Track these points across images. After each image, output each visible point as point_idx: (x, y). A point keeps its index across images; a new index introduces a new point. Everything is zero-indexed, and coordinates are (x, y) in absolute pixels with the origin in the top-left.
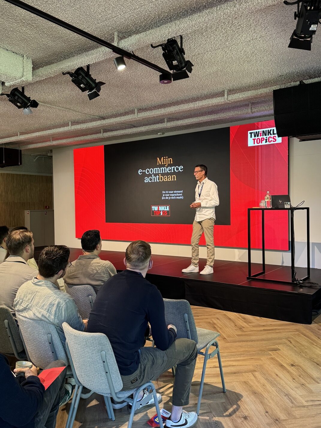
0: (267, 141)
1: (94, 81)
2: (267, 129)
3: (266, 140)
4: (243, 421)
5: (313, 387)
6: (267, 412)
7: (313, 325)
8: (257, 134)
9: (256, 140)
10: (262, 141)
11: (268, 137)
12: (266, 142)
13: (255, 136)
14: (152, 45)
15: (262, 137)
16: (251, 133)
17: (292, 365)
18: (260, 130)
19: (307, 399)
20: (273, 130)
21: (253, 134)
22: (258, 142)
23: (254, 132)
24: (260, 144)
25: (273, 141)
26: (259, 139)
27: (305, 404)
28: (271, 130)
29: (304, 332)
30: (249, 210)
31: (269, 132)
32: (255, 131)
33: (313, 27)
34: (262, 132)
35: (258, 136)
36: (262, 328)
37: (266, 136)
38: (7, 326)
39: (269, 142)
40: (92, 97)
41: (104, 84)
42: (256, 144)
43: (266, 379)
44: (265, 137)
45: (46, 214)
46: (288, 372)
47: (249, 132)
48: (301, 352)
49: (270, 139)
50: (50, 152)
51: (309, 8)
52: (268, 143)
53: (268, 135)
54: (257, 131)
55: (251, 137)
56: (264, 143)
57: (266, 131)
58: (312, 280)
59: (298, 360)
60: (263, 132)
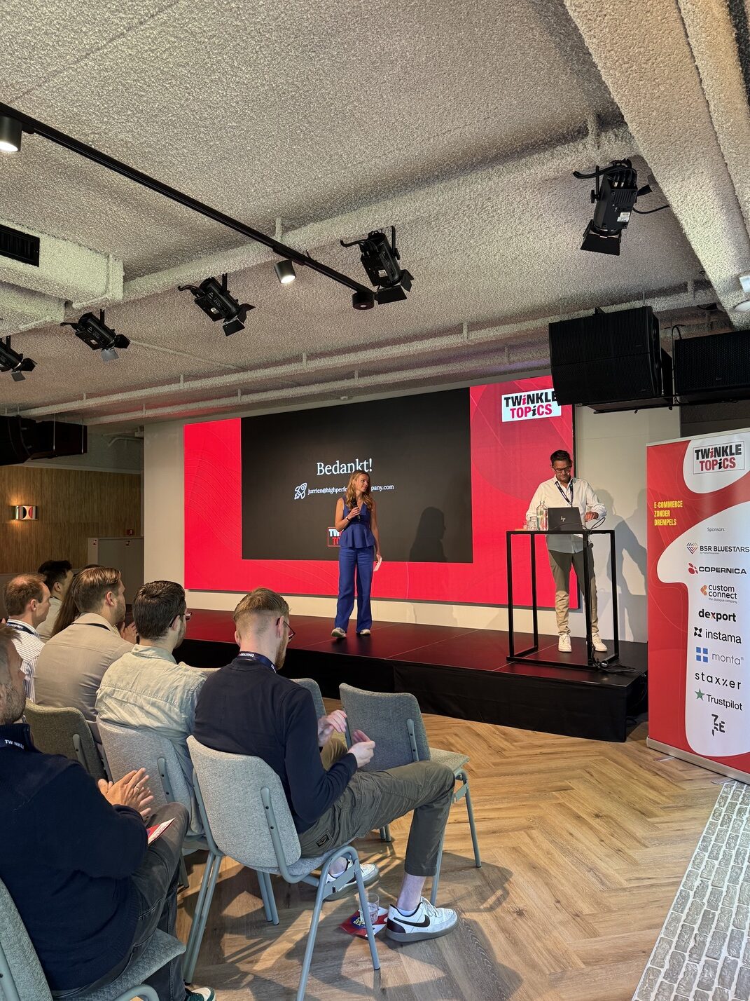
0: (536, 412)
1: (234, 302)
2: (535, 392)
3: (534, 411)
4: (515, 919)
5: (637, 854)
6: (558, 902)
7: (628, 744)
8: (517, 401)
9: (515, 412)
10: (526, 412)
11: (537, 405)
12: (534, 414)
13: (514, 404)
14: (342, 242)
15: (526, 405)
16: (507, 399)
17: (597, 816)
18: (522, 394)
19: (628, 876)
20: (546, 394)
21: (510, 401)
22: (520, 414)
23: (512, 397)
24: (524, 418)
25: (547, 413)
26: (521, 408)
27: (626, 885)
28: (542, 394)
29: (615, 757)
30: (509, 534)
31: (539, 398)
32: (514, 395)
33: (623, 217)
34: (526, 397)
35: (519, 404)
36: (538, 751)
37: (534, 405)
38: (77, 745)
39: (539, 414)
40: (229, 330)
41: (252, 307)
42: (516, 419)
43: (553, 842)
44: (531, 406)
45: (128, 545)
46: (591, 828)
47: (504, 397)
48: (610, 792)
49: (541, 410)
50: (139, 429)
51: (616, 184)
52: (537, 416)
53: (538, 402)
54: (518, 395)
55: (507, 405)
56: (530, 416)
57: (533, 395)
58: (623, 660)
59: (608, 807)
60: (529, 396)
